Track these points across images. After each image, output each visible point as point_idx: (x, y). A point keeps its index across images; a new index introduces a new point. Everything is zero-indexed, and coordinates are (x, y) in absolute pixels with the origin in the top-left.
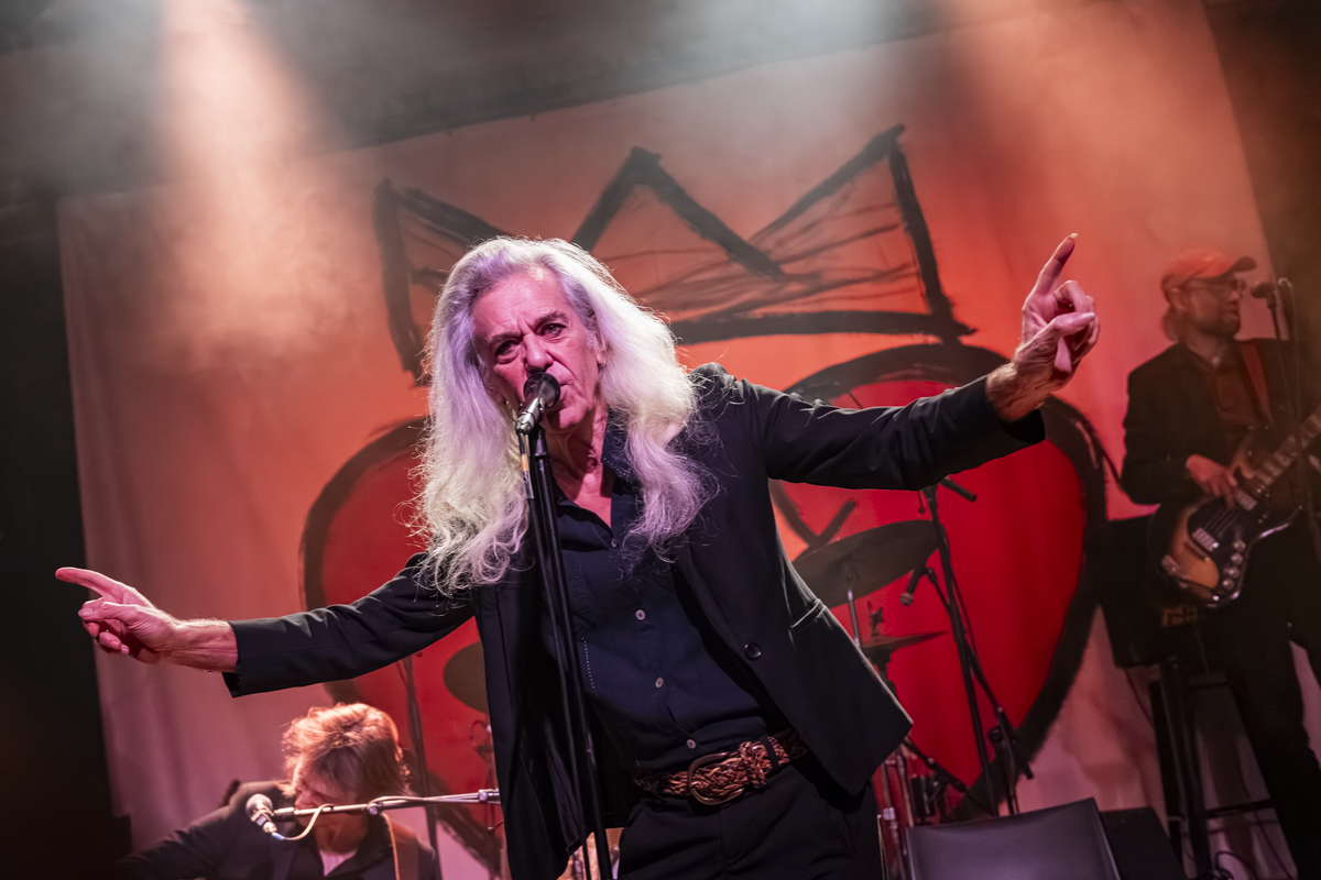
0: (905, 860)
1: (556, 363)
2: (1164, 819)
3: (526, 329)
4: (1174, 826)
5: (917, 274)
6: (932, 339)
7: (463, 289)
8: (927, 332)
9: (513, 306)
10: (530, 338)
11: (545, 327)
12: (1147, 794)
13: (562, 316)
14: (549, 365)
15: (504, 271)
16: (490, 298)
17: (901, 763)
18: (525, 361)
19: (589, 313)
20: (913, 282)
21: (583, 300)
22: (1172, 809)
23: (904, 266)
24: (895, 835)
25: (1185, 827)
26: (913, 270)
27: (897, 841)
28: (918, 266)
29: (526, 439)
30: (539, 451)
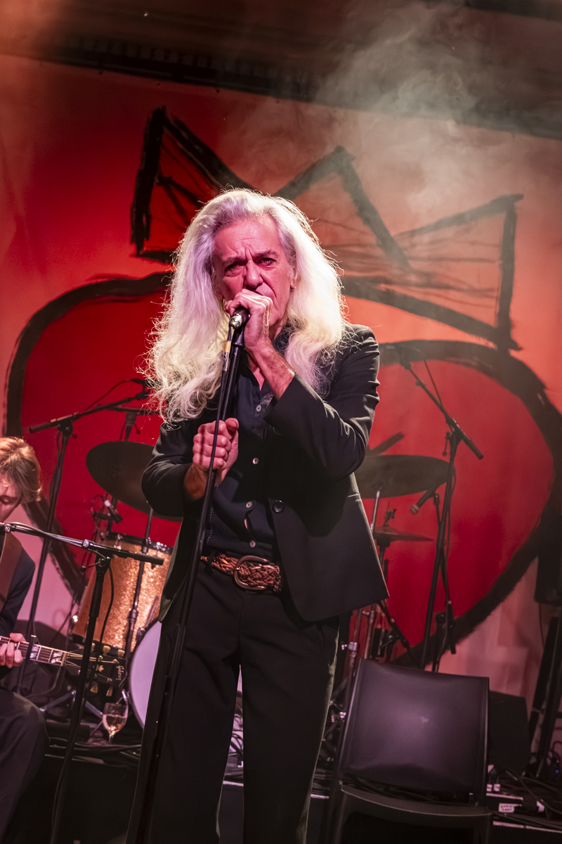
0: (353, 679)
1: (264, 284)
2: (530, 708)
3: (250, 257)
4: (535, 716)
5: (497, 298)
6: (491, 345)
7: (212, 219)
8: (490, 339)
9: (244, 240)
10: (251, 264)
11: (262, 259)
12: (525, 688)
13: (274, 253)
14: (260, 284)
15: (242, 215)
16: (228, 231)
17: (372, 616)
18: (245, 278)
19: (292, 253)
20: (493, 303)
21: (290, 244)
22: (537, 704)
23: (492, 290)
24: (352, 661)
25: (541, 718)
26: (495, 294)
27: (351, 665)
28: (499, 293)
29: (233, 331)
30: (238, 342)
